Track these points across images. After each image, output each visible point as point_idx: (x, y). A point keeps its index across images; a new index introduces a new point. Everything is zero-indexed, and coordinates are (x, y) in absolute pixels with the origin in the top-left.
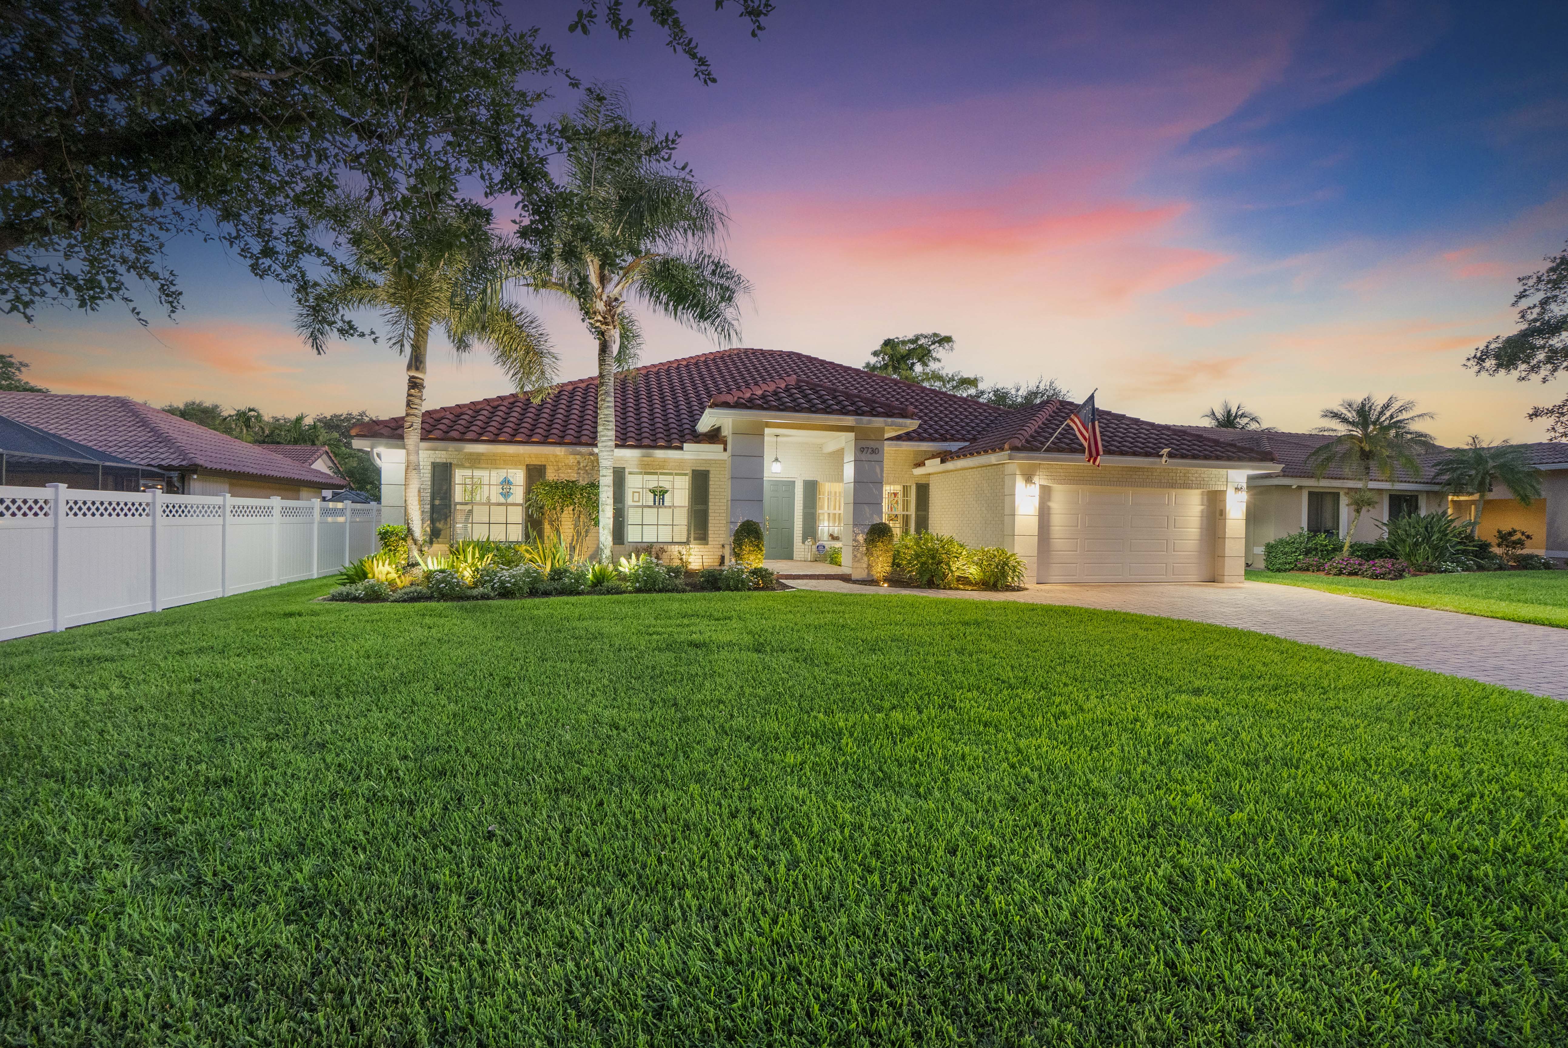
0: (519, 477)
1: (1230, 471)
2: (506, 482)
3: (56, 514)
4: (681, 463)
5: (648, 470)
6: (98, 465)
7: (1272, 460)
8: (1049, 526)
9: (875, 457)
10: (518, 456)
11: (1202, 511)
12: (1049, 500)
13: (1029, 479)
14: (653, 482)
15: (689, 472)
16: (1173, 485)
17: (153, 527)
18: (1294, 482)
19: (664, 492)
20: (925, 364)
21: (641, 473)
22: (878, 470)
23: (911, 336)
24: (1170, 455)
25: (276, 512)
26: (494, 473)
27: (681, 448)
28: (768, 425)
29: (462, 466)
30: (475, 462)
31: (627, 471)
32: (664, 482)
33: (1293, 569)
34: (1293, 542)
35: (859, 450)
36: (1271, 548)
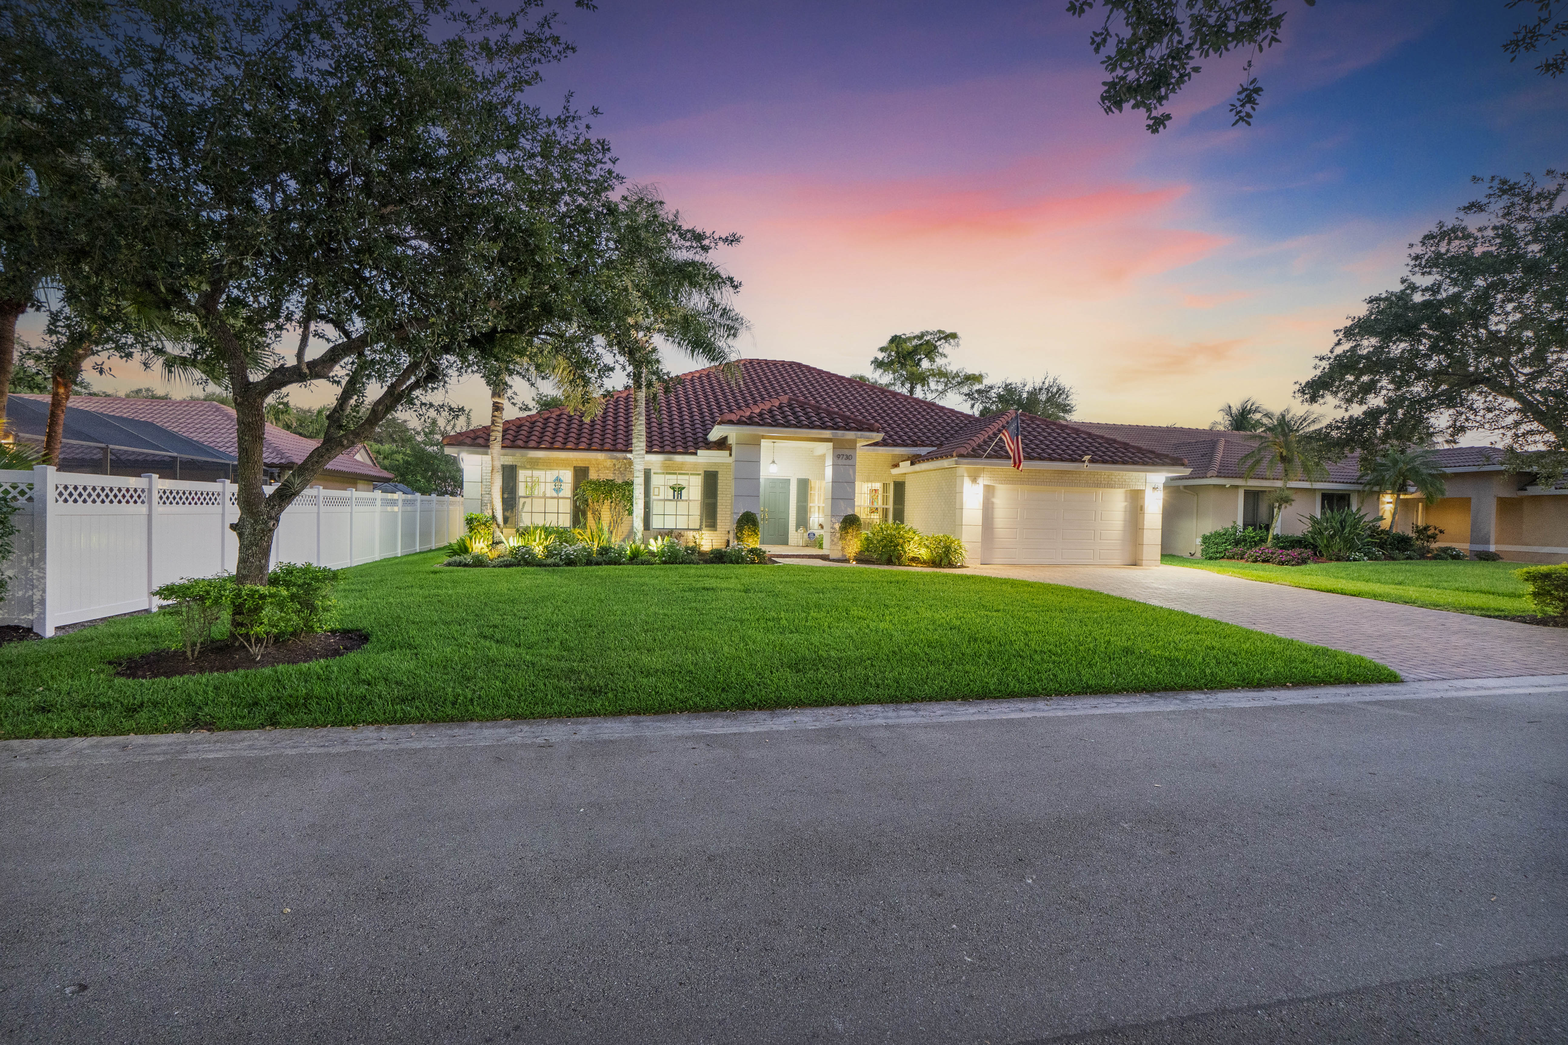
0: (568, 476)
1: (1148, 474)
2: (558, 480)
4: (696, 465)
5: (669, 470)
7: (1183, 465)
8: (993, 518)
9: (847, 462)
10: (567, 460)
11: (1126, 507)
12: (993, 496)
13: (974, 480)
14: (673, 480)
15: (702, 472)
16: (1098, 485)
18: (1228, 482)
19: (681, 489)
20: (932, 360)
21: (663, 473)
22: (851, 472)
23: (917, 332)
24: (1092, 461)
26: (548, 472)
27: (696, 454)
28: (763, 437)
29: (525, 468)
30: (534, 464)
31: (652, 471)
32: (682, 480)
33: (1223, 557)
34: (1224, 534)
35: (837, 456)
36: (1206, 539)
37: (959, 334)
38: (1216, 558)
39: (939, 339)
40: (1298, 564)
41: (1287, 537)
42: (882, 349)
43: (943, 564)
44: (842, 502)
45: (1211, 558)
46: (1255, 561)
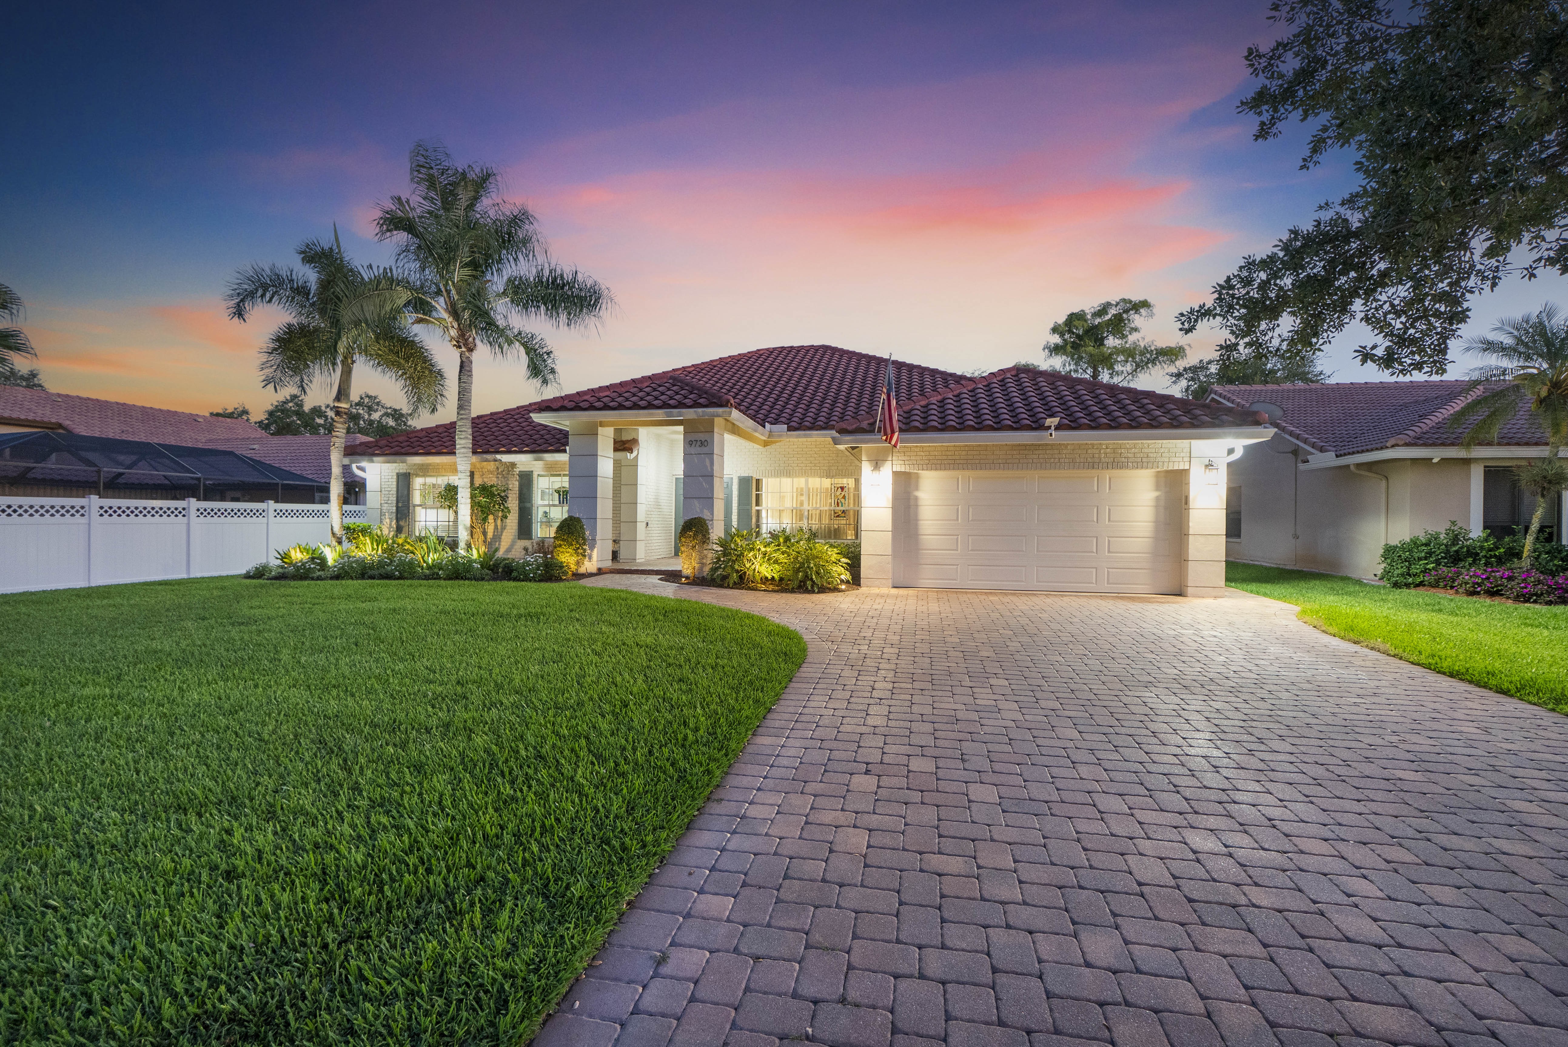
1: (1194, 442)
3: (90, 515)
5: (552, 472)
8: (917, 520)
9: (704, 450)
11: (1157, 499)
12: (917, 489)
13: (877, 465)
14: (557, 482)
17: (188, 524)
18: (1436, 454)
20: (1124, 337)
21: (545, 476)
22: (708, 463)
23: (1098, 307)
24: (1064, 427)
26: (440, 479)
27: (565, 451)
29: (417, 475)
30: (424, 471)
31: (535, 474)
33: (1421, 584)
34: (1426, 545)
35: (689, 443)
36: (1389, 552)
37: (1150, 301)
38: (1408, 586)
42: (1056, 331)
44: (696, 502)
45: (1396, 585)
46: (1472, 593)
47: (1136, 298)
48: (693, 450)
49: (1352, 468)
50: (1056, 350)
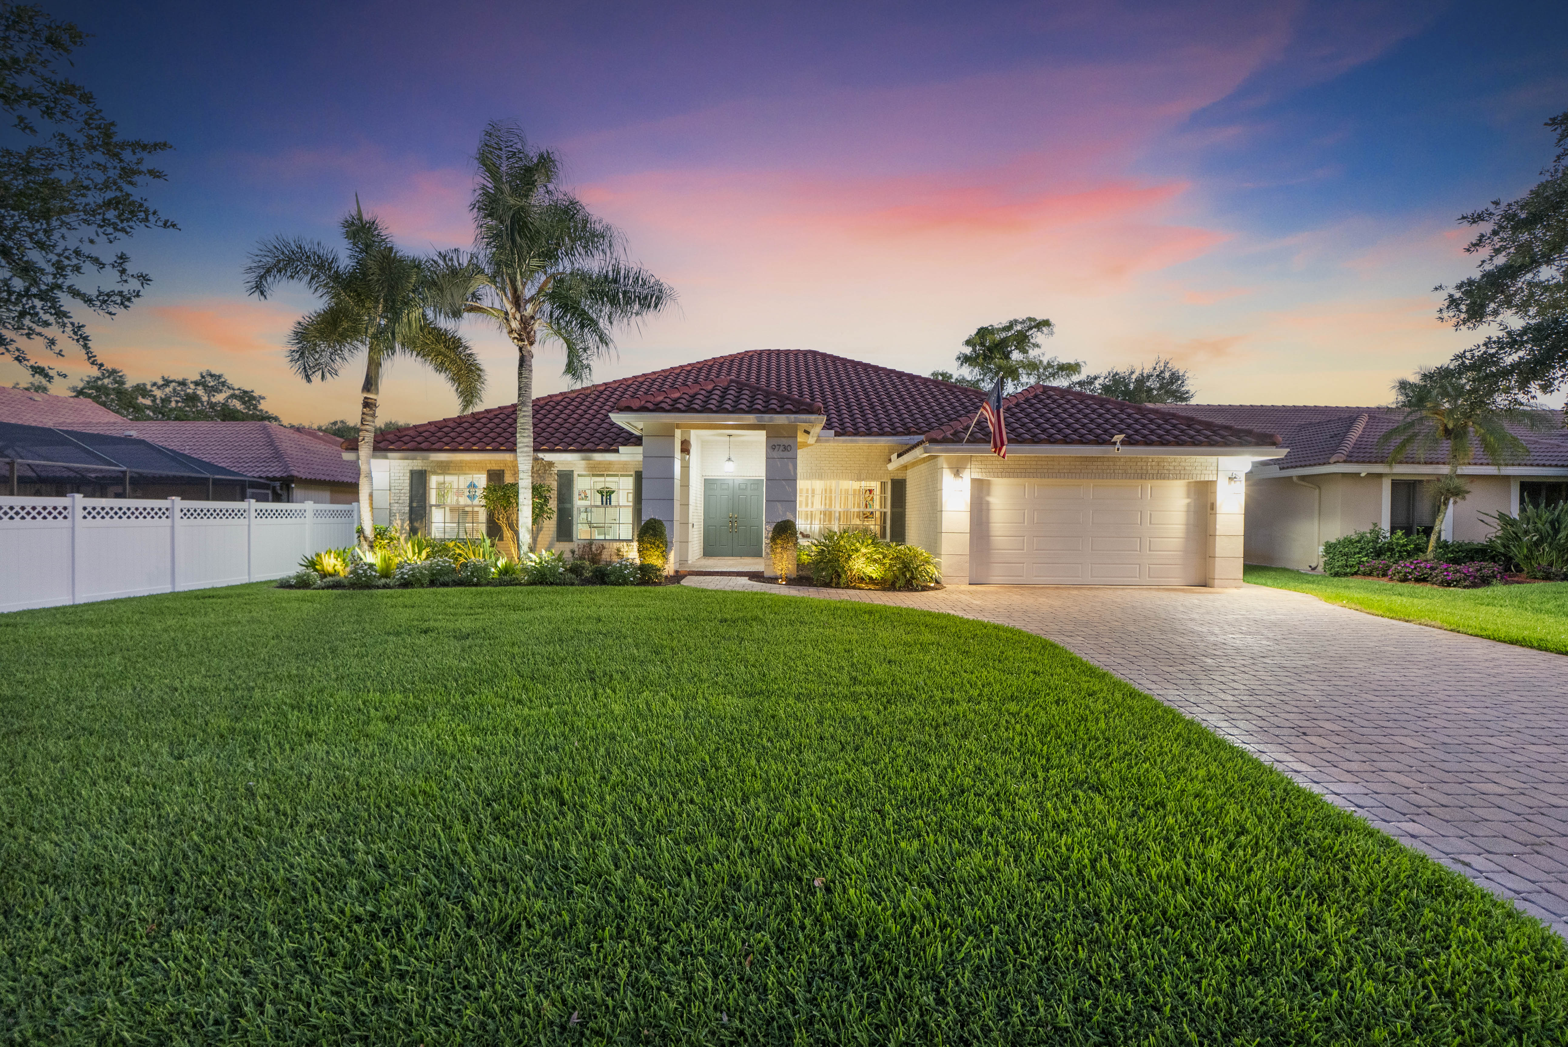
0: (482, 480)
1: (1221, 458)
2: (472, 486)
3: (73, 517)
4: (624, 466)
5: (596, 471)
6: (207, 479)
7: (1274, 444)
8: (988, 523)
9: (786, 454)
10: (480, 462)
11: (1188, 505)
12: (988, 494)
13: (957, 473)
14: (601, 483)
15: (633, 473)
16: (1143, 475)
17: (173, 527)
18: (1364, 470)
19: (610, 493)
20: (1025, 352)
21: (588, 476)
22: (791, 467)
23: (1005, 322)
24: (1127, 442)
25: (309, 514)
26: (462, 478)
27: (617, 451)
29: (435, 473)
30: (444, 468)
31: (575, 474)
32: (610, 482)
33: (1356, 573)
34: (1359, 542)
35: (772, 446)
36: (1330, 548)
37: (1052, 321)
38: (1346, 575)
39: (1031, 328)
40: (1474, 585)
41: (1461, 545)
42: (968, 343)
43: (897, 585)
44: (779, 505)
45: (1337, 574)
46: (1404, 580)
47: (1039, 318)
48: (775, 454)
49: (1295, 479)
50: (966, 360)
